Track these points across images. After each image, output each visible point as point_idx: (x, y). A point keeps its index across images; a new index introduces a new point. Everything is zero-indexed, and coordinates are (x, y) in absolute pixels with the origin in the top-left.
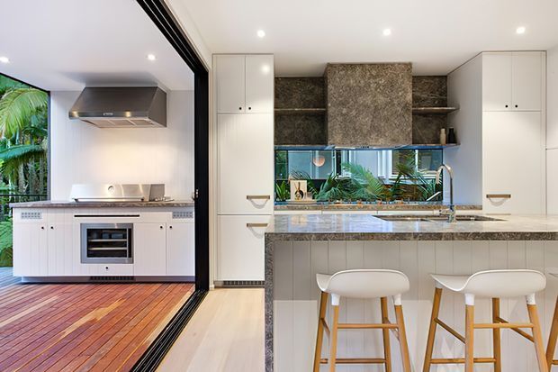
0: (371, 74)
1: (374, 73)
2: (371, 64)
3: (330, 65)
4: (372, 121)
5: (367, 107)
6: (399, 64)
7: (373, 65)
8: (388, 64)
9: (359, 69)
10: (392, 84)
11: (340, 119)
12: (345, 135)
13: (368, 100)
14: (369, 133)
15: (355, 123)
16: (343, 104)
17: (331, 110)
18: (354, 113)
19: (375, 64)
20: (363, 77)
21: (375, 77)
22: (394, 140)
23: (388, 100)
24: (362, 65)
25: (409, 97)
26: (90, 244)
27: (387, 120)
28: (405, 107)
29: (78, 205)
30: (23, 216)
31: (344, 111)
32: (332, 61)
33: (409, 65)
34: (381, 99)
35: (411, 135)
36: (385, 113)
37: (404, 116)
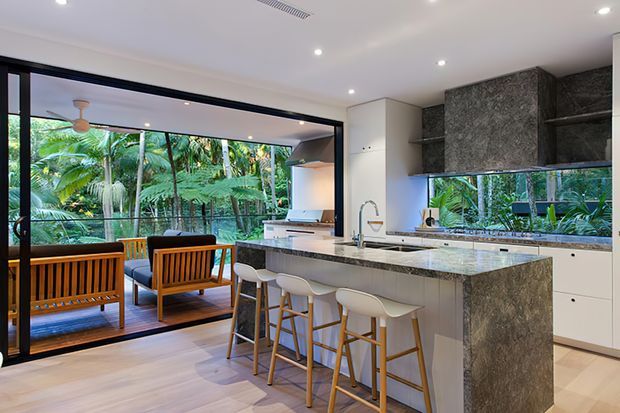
0: (488, 92)
2: (487, 82)
3: (447, 92)
4: (489, 143)
5: (483, 128)
6: (521, 73)
7: (489, 82)
8: (506, 77)
9: (475, 90)
10: (511, 99)
11: (456, 145)
12: (461, 162)
13: (485, 121)
14: (486, 157)
15: (471, 148)
16: (458, 130)
17: (448, 138)
18: (469, 137)
19: (491, 80)
20: (479, 97)
21: (492, 95)
22: (513, 163)
23: (507, 117)
24: (478, 84)
25: (534, 109)
27: (506, 140)
28: (529, 122)
29: (289, 223)
30: (268, 229)
31: (460, 136)
33: (533, 70)
34: (499, 117)
35: (536, 155)
36: (504, 133)
37: (526, 134)
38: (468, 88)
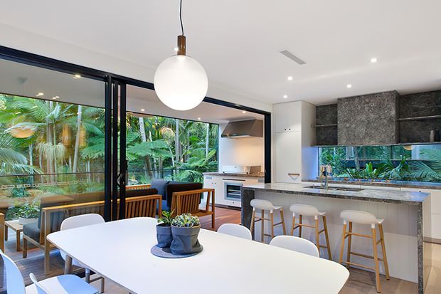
0: (365, 102)
1: (367, 100)
2: (365, 96)
3: (339, 99)
4: (366, 130)
5: (362, 121)
6: (385, 92)
8: (374, 94)
9: (357, 100)
10: (380, 106)
11: (345, 130)
12: (349, 140)
13: (364, 117)
14: (364, 138)
15: (354, 132)
16: (347, 121)
17: (340, 125)
18: (354, 126)
19: (367, 95)
21: (368, 103)
23: (377, 116)
24: (359, 96)
25: (393, 113)
26: (228, 192)
27: (376, 129)
28: (390, 120)
29: (225, 174)
30: (207, 178)
31: (348, 125)
32: (340, 97)
33: (393, 92)
34: (372, 116)
35: (394, 138)
36: (375, 125)
37: (389, 126)
38: (353, 98)
